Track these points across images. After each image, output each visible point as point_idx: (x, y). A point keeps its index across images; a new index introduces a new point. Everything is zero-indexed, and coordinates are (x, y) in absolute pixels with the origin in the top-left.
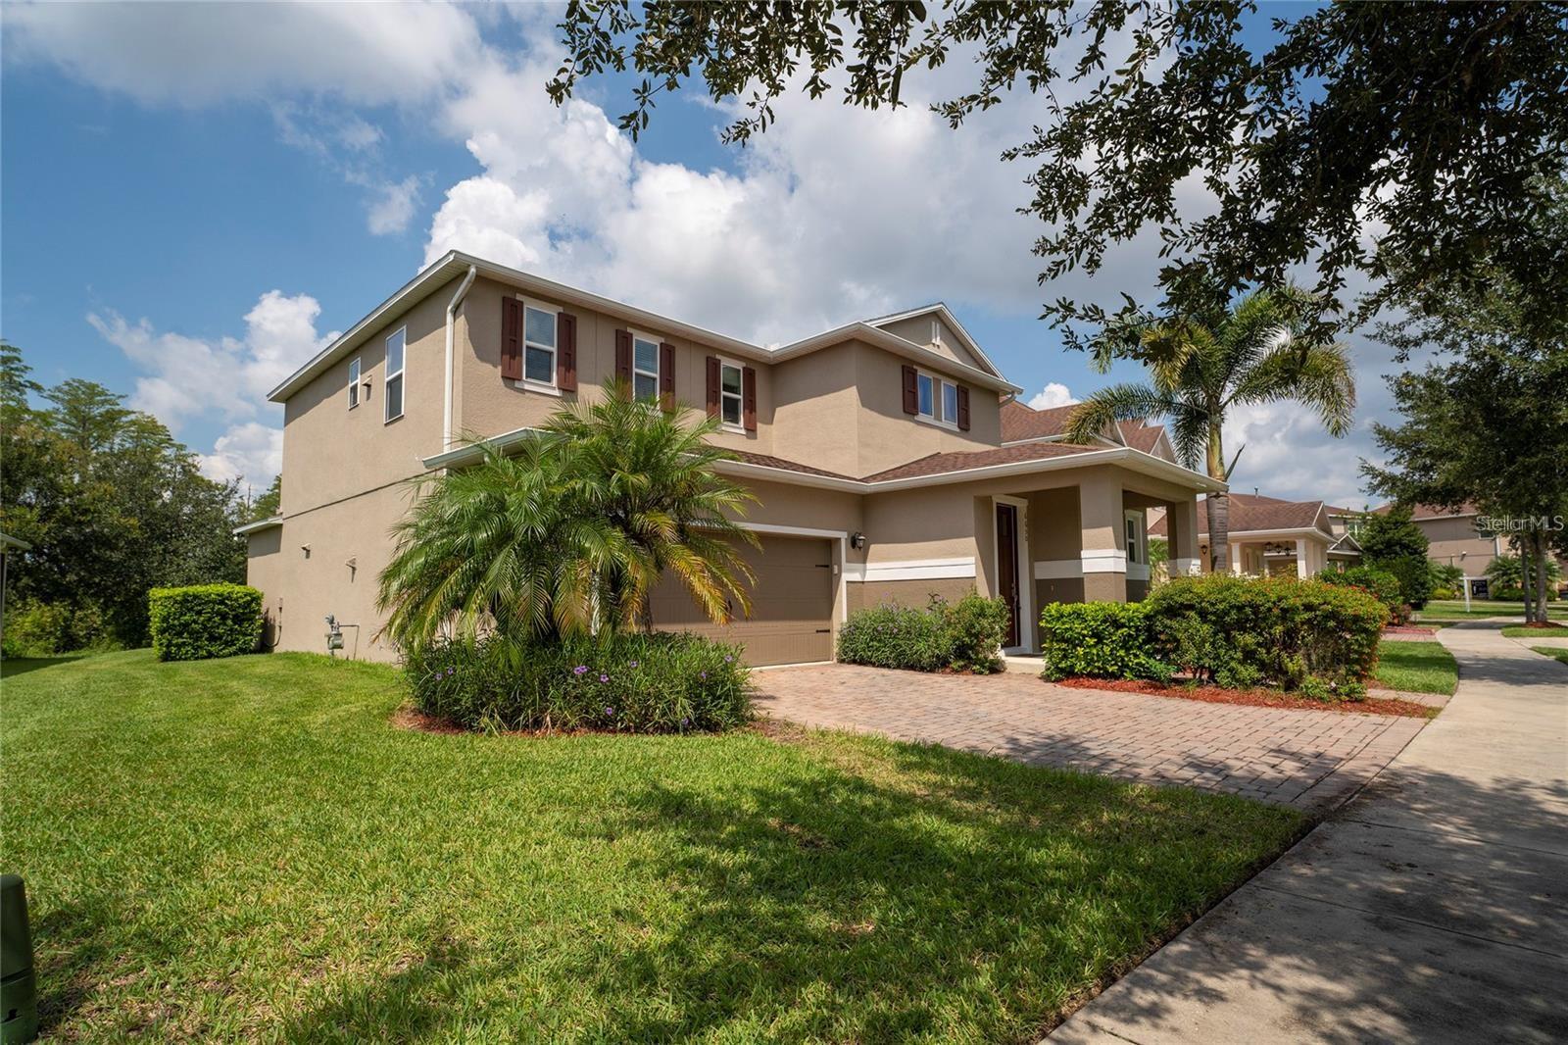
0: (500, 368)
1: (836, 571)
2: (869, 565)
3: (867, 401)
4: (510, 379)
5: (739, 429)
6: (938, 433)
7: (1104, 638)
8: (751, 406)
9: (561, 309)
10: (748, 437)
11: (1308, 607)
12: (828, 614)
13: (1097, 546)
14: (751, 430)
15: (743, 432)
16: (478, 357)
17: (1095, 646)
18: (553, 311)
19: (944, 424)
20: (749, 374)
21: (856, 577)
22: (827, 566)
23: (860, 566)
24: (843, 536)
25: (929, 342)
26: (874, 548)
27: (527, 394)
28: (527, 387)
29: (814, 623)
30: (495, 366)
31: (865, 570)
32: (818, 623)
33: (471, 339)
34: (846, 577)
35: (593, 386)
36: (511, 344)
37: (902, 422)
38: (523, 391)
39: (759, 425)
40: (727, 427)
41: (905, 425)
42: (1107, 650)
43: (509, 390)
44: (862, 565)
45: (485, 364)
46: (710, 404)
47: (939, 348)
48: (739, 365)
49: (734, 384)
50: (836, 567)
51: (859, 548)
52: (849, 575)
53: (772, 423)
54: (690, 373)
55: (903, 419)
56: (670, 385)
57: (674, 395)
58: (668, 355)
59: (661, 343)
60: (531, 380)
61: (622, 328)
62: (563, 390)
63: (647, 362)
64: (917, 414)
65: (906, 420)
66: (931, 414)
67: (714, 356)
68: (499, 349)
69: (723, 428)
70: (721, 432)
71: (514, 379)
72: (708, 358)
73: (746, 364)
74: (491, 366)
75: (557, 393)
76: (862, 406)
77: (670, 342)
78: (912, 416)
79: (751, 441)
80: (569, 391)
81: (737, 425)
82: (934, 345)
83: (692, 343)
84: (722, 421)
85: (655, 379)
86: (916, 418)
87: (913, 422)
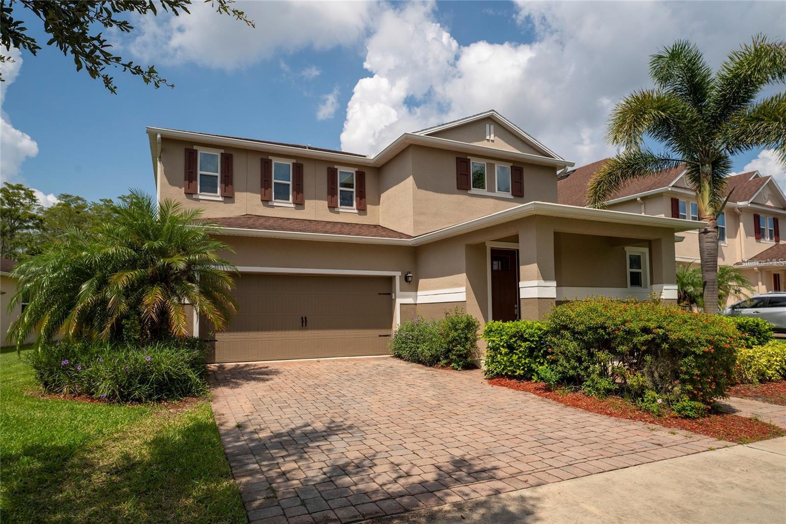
0: (183, 188)
1: (393, 298)
2: (419, 293)
3: (421, 184)
4: (189, 194)
5: (354, 209)
6: (492, 200)
7: (514, 349)
8: (361, 195)
9: (223, 151)
10: (359, 214)
11: (646, 330)
12: (389, 324)
13: (529, 279)
14: (362, 210)
15: (356, 211)
16: (170, 184)
17: (506, 354)
18: (218, 153)
19: (498, 194)
20: (361, 176)
21: (410, 301)
22: (389, 294)
23: (413, 293)
24: (398, 274)
25: (483, 138)
26: (422, 282)
27: (201, 201)
28: (201, 197)
29: (377, 331)
30: (181, 188)
31: (417, 296)
32: (380, 331)
33: (165, 174)
34: (399, 301)
35: (245, 194)
36: (190, 176)
37: (456, 196)
38: (198, 200)
39: (368, 206)
40: (342, 209)
41: (461, 198)
42: (515, 357)
43: (189, 200)
44: (415, 293)
45: (174, 187)
46: (330, 196)
47: (494, 143)
48: (353, 171)
49: (350, 182)
50: (393, 294)
51: (411, 283)
52: (402, 299)
53: (379, 205)
54: (315, 179)
55: (456, 194)
56: (299, 188)
57: (302, 193)
58: (298, 170)
59: (293, 163)
60: (203, 193)
61: (265, 157)
62: (225, 197)
63: (283, 175)
64: (470, 189)
65: (459, 194)
66: (484, 188)
67: (332, 167)
68: (183, 178)
69: (340, 210)
70: (338, 213)
71: (192, 194)
72: (328, 168)
73: (357, 169)
74: (178, 188)
75: (220, 199)
76: (418, 188)
77: (300, 162)
78: (465, 191)
79: (362, 217)
80: (229, 197)
81: (351, 208)
82: (488, 140)
83: (315, 160)
84: (339, 206)
85: (289, 185)
86: (469, 192)
87: (466, 195)
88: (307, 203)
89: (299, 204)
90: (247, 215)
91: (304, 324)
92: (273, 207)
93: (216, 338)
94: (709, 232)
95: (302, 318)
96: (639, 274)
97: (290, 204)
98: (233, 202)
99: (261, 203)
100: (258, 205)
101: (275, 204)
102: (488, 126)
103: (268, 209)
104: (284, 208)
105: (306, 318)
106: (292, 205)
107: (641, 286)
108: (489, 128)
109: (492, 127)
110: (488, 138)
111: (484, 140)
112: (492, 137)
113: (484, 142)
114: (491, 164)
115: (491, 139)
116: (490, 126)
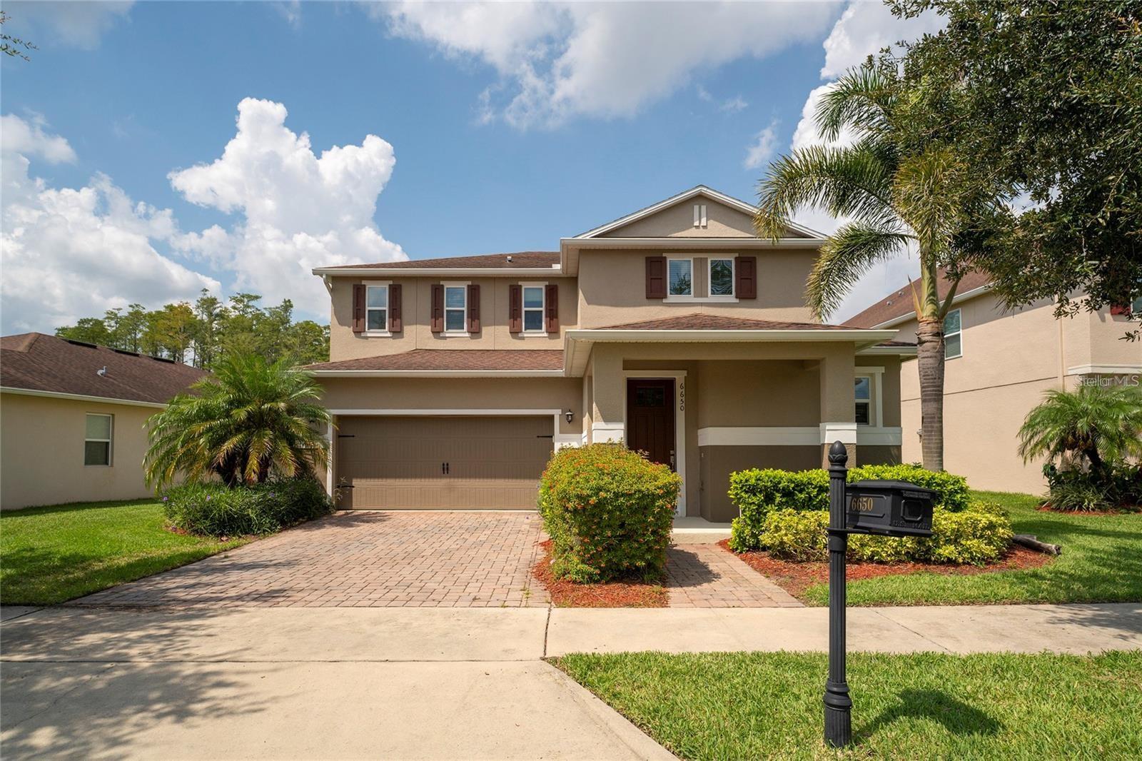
0: (352, 327)
1: (553, 441)
2: (583, 435)
4: (358, 333)
5: (543, 333)
8: (552, 314)
9: (391, 282)
10: (550, 338)
14: (553, 332)
15: (546, 335)
16: (339, 324)
18: (386, 285)
19: (711, 299)
20: (550, 291)
21: (567, 444)
23: (578, 435)
24: (557, 413)
25: (689, 225)
27: (370, 339)
28: (369, 335)
30: (350, 327)
31: (581, 439)
33: (335, 315)
34: (557, 446)
35: (415, 327)
36: (358, 313)
37: (644, 308)
38: (367, 338)
39: (561, 327)
40: (528, 334)
41: (650, 310)
43: (358, 339)
44: (580, 434)
45: (344, 327)
46: (512, 320)
47: (706, 229)
48: (542, 285)
49: (538, 300)
50: (553, 437)
51: (570, 422)
52: (562, 442)
53: (576, 324)
54: (495, 302)
55: (645, 305)
56: (474, 313)
57: (479, 319)
58: (474, 293)
59: (468, 286)
60: (371, 330)
61: (436, 283)
62: (393, 332)
63: (456, 302)
64: (665, 297)
65: (649, 305)
66: (689, 293)
67: (515, 284)
68: (352, 317)
69: (525, 335)
70: (523, 338)
71: (360, 332)
72: (511, 286)
73: (547, 283)
74: (347, 327)
75: (389, 335)
76: (589, 304)
77: (476, 283)
78: (659, 301)
79: (553, 341)
80: (397, 333)
81: (540, 331)
82: (697, 227)
83: (495, 278)
84: (523, 330)
85: (463, 311)
86: (664, 301)
87: (660, 305)
88: (485, 330)
89: (475, 333)
90: (416, 349)
91: (446, 470)
92: (445, 338)
93: (354, 483)
94: (925, 342)
95: (444, 465)
96: (865, 406)
97: (464, 333)
98: (402, 337)
99: (432, 335)
100: (429, 338)
101: (447, 335)
102: (696, 208)
103: (440, 341)
104: (458, 339)
105: (447, 465)
106: (467, 335)
107: (868, 424)
108: (700, 211)
109: (704, 208)
110: (696, 223)
111: (691, 228)
112: (704, 222)
113: (690, 230)
114: (701, 258)
115: (702, 225)
116: (700, 208)
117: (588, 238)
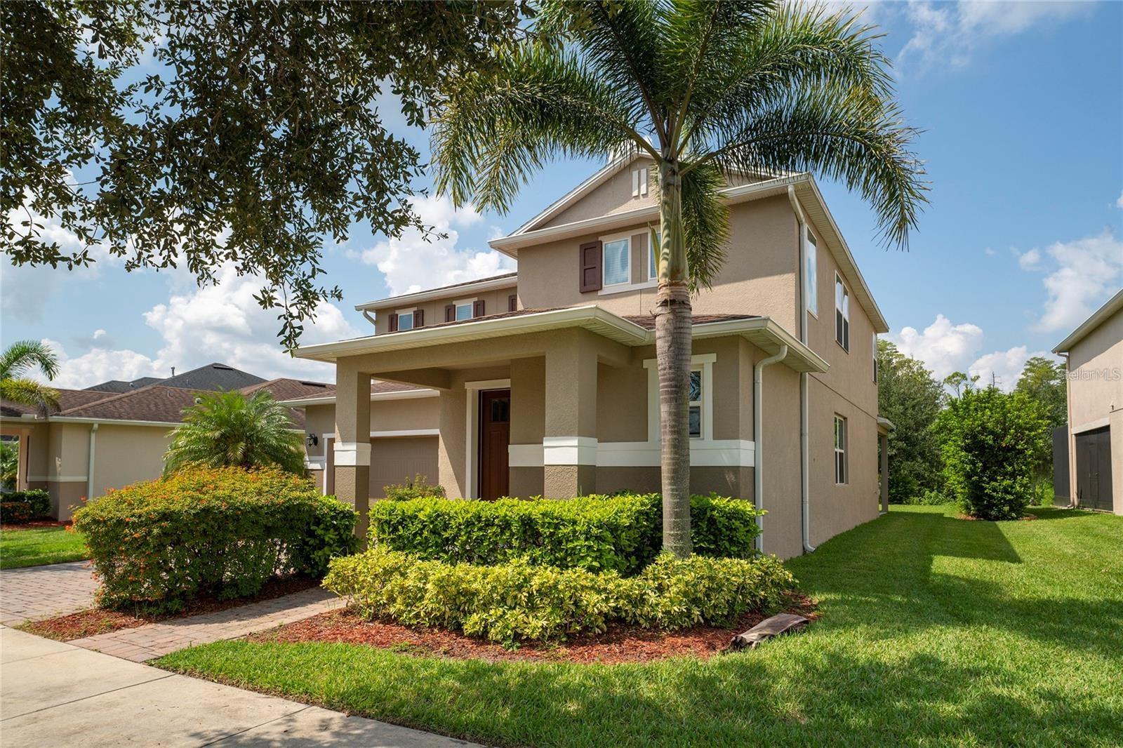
9: (416, 309)
18: (412, 311)
25: (627, 198)
55: (580, 301)
58: (479, 309)
59: (474, 302)
61: (449, 304)
64: (601, 288)
65: (584, 300)
66: (627, 279)
67: (513, 294)
72: (510, 297)
77: (481, 298)
78: (594, 294)
82: (637, 197)
83: (496, 291)
86: (600, 293)
87: (595, 300)
102: (635, 174)
108: (639, 177)
109: (644, 172)
110: (635, 193)
111: (630, 199)
112: (643, 190)
113: (629, 203)
114: (640, 235)
115: (642, 193)
116: (639, 173)
117: (521, 234)
